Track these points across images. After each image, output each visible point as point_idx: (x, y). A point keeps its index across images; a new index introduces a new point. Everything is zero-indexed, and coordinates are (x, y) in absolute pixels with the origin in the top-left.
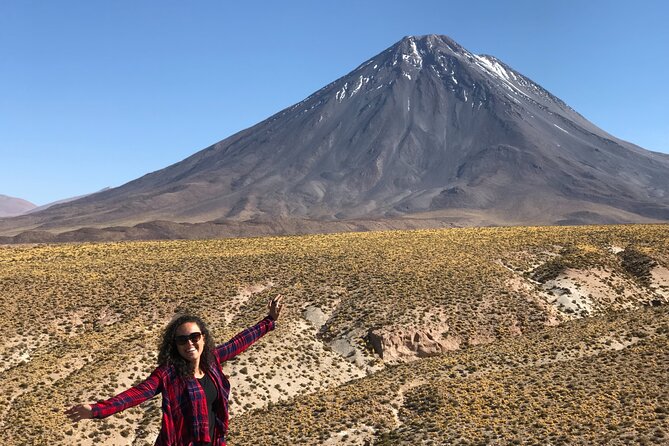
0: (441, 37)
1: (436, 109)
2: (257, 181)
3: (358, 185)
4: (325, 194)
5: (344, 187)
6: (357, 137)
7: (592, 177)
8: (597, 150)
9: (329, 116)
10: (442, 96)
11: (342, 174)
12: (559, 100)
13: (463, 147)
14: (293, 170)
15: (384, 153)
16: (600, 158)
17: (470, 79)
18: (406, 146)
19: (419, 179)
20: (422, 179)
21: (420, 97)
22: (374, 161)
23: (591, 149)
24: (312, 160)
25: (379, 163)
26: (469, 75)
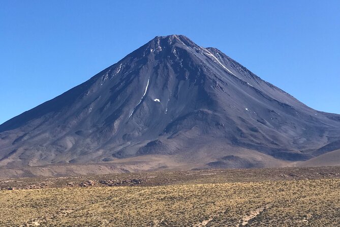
0: (180, 36)
1: (165, 86)
2: (32, 138)
3: (98, 139)
4: (73, 146)
5: (88, 140)
6: (108, 106)
7: (256, 131)
8: (273, 111)
9: (94, 91)
10: (171, 76)
11: (91, 131)
12: (257, 77)
13: (177, 112)
14: (59, 129)
15: (122, 117)
16: (274, 117)
17: (192, 65)
18: (138, 111)
19: (141, 134)
20: (143, 135)
21: (157, 77)
22: (113, 122)
23: (269, 111)
24: (74, 122)
25: (116, 124)
26: (192, 62)
